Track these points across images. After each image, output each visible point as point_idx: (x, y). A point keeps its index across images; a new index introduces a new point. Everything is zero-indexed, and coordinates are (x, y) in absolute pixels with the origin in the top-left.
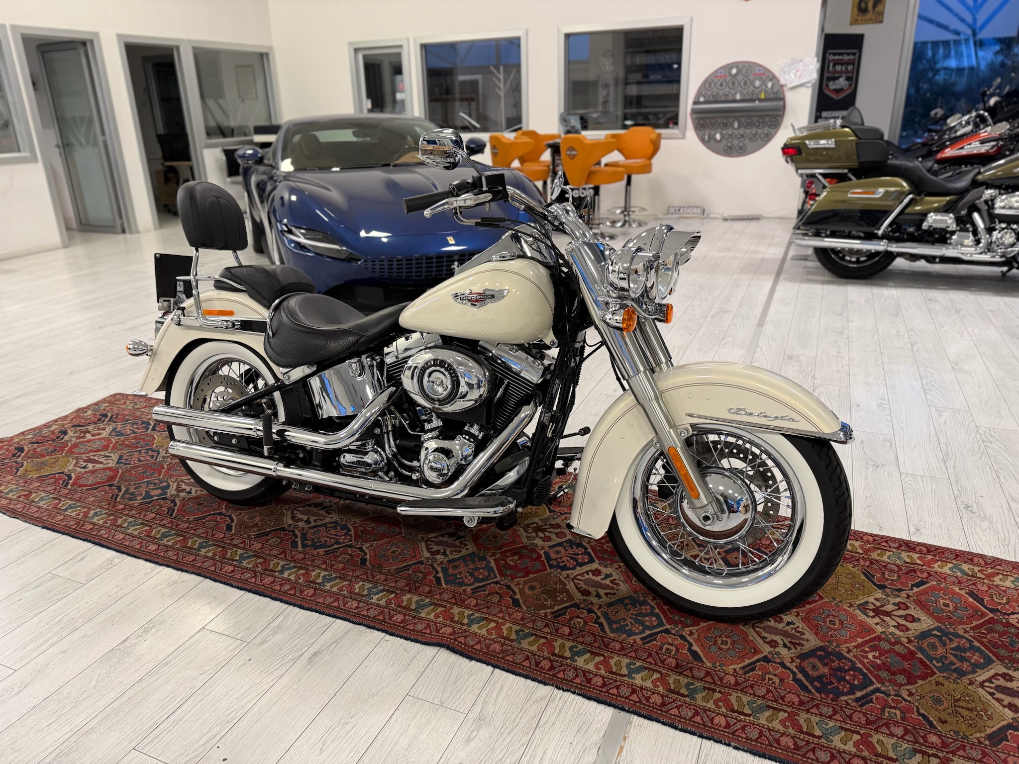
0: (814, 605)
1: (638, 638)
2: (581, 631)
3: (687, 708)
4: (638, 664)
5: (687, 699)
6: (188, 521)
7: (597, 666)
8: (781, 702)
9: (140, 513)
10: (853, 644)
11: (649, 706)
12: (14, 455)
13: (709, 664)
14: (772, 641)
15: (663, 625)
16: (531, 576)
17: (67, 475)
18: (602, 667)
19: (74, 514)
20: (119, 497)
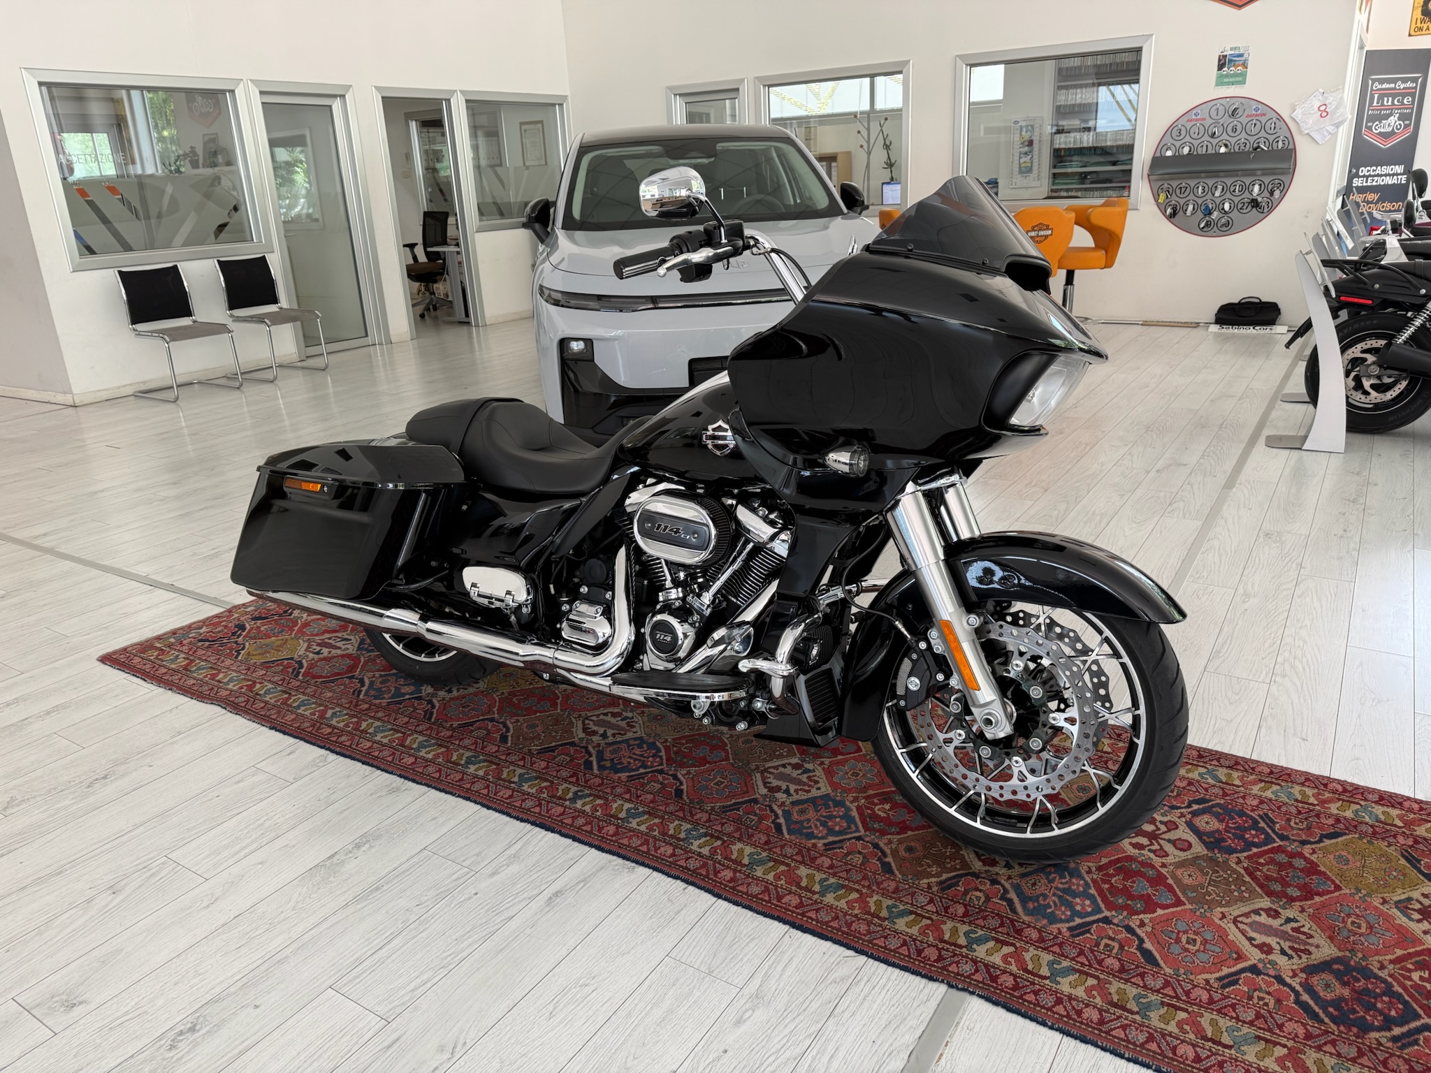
0: (1327, 897)
1: (1064, 927)
2: (981, 910)
3: (1137, 1029)
4: (1066, 963)
5: (1137, 1017)
6: (451, 728)
7: (1005, 958)
8: (1278, 1031)
9: (389, 715)
10: (1388, 957)
11: (1081, 1023)
12: (234, 634)
13: (1169, 971)
14: (1264, 944)
15: (1100, 911)
16: (910, 833)
17: (297, 662)
18: (1012, 960)
19: (307, 713)
20: (363, 693)
